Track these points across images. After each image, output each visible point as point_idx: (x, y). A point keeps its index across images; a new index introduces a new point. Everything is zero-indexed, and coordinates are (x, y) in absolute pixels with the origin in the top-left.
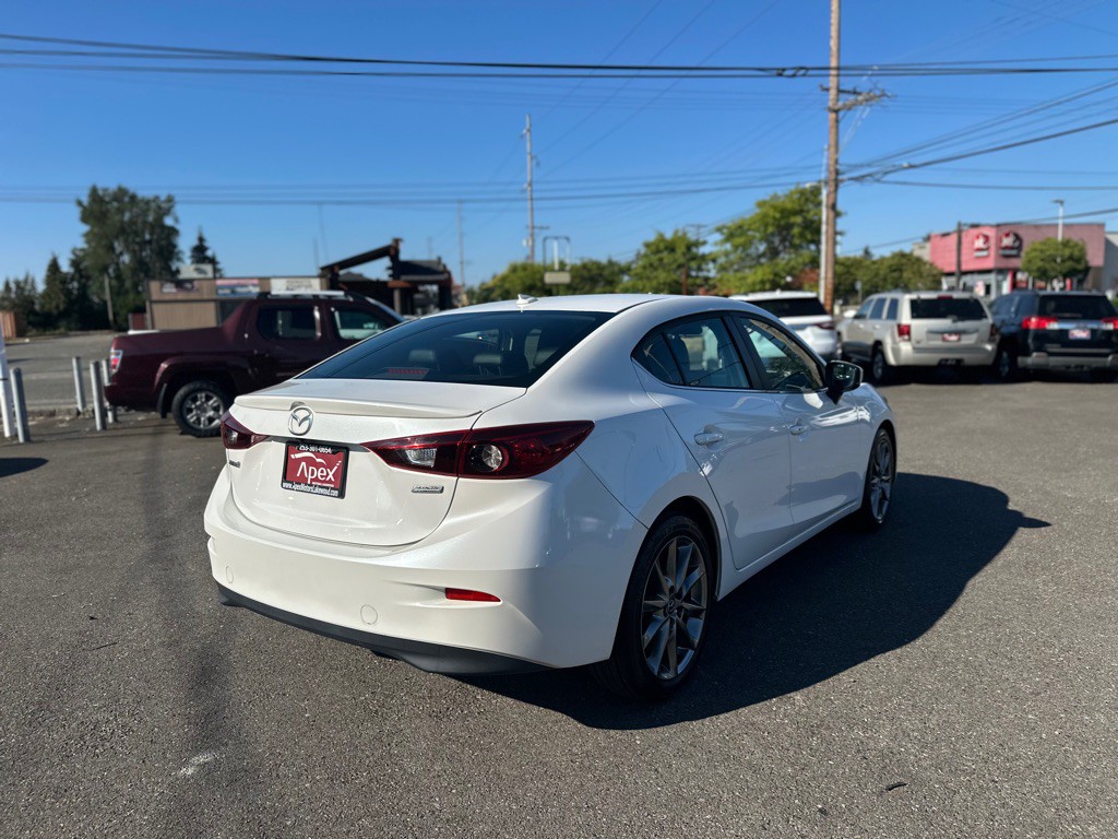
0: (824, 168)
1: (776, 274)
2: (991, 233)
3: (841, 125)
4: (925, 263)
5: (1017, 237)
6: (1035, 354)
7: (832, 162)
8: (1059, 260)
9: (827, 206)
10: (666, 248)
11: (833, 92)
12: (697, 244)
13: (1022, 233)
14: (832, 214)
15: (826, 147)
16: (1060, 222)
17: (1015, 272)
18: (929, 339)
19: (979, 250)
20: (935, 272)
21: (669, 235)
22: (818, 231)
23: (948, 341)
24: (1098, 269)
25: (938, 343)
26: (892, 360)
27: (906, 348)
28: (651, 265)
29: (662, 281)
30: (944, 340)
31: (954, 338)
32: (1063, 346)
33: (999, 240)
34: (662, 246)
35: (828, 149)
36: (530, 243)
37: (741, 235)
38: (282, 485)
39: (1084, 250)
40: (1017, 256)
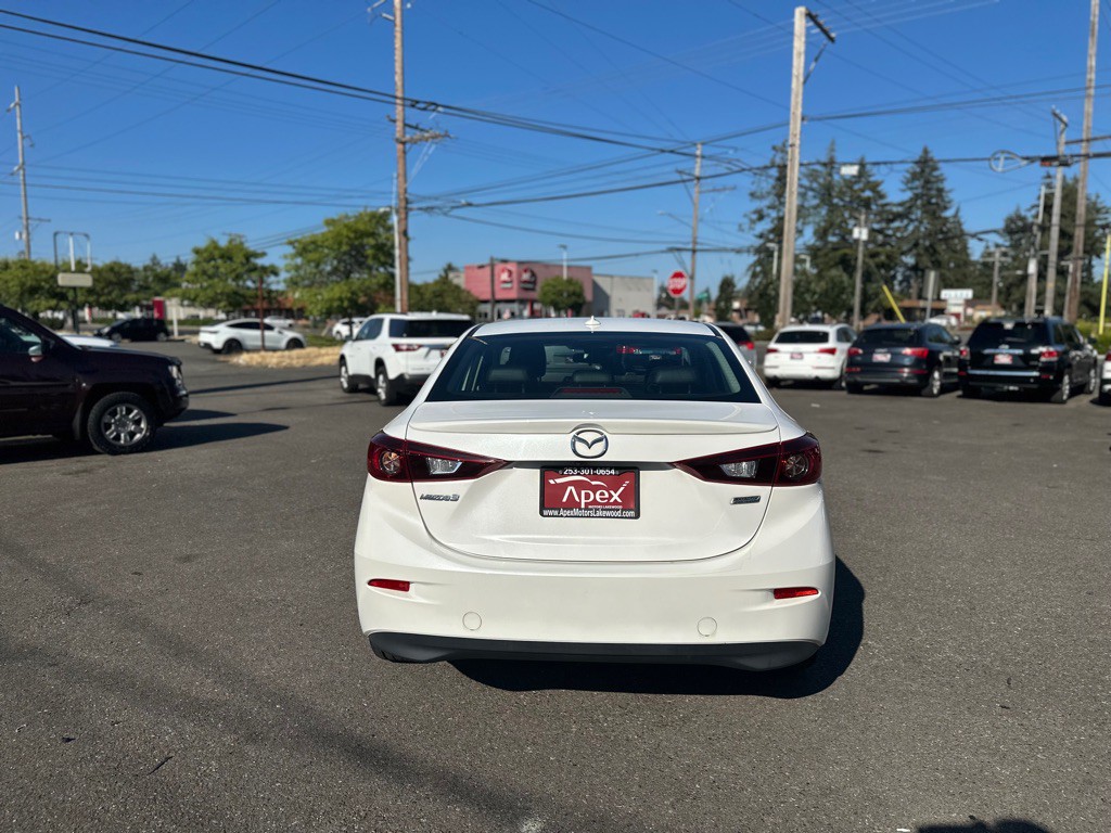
0: (394, 196)
1: (353, 293)
2: (512, 267)
3: (408, 156)
4: (464, 291)
5: (533, 274)
7: (402, 191)
8: (565, 295)
9: (399, 233)
10: (222, 257)
11: (399, 125)
12: (256, 255)
13: (536, 270)
14: (403, 240)
15: (395, 175)
16: (565, 264)
17: (532, 302)
19: (505, 282)
20: (471, 299)
21: (223, 243)
22: (391, 256)
24: (590, 303)
28: (204, 272)
29: (219, 291)
33: (520, 276)
34: (217, 253)
35: (397, 178)
36: (24, 236)
37: (315, 250)
38: (542, 514)
39: (581, 288)
40: (533, 289)
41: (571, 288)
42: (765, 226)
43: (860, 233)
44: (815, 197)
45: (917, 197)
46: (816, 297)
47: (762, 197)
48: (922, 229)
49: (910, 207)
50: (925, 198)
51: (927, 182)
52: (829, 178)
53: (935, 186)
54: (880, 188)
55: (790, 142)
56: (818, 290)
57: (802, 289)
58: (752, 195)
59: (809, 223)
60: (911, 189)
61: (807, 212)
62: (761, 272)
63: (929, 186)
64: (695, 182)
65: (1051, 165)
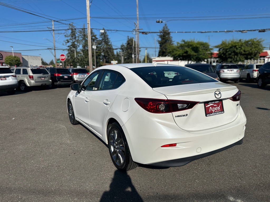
5: (1, 55)
6: (58, 82)
8: (14, 61)
13: (2, 53)
16: (13, 52)
17: (2, 63)
18: (38, 79)
23: (42, 79)
25: (40, 80)
26: (28, 85)
27: (33, 82)
30: (41, 79)
31: (43, 79)
32: (64, 80)
38: (206, 116)
39: (19, 59)
40: (2, 59)
41: (16, 59)
42: (70, 44)
43: (94, 47)
44: (81, 38)
45: (103, 39)
46: (86, 62)
47: (68, 37)
48: (105, 47)
49: (102, 42)
50: (105, 40)
51: (105, 36)
52: (84, 33)
53: (106, 37)
54: (96, 37)
55: (88, 23)
56: (86, 60)
57: (83, 60)
58: (65, 36)
59: (81, 44)
60: (101, 37)
61: (80, 41)
62: (70, 56)
63: (105, 37)
64: (53, 31)
65: (144, 34)
